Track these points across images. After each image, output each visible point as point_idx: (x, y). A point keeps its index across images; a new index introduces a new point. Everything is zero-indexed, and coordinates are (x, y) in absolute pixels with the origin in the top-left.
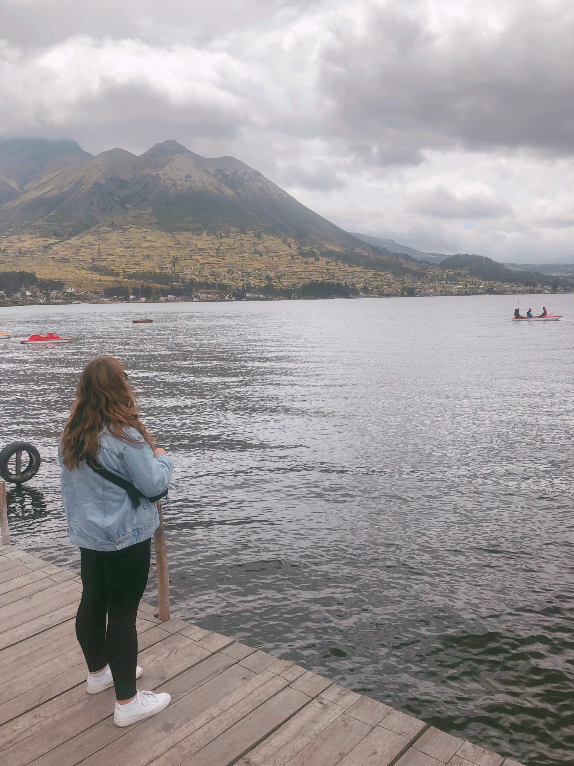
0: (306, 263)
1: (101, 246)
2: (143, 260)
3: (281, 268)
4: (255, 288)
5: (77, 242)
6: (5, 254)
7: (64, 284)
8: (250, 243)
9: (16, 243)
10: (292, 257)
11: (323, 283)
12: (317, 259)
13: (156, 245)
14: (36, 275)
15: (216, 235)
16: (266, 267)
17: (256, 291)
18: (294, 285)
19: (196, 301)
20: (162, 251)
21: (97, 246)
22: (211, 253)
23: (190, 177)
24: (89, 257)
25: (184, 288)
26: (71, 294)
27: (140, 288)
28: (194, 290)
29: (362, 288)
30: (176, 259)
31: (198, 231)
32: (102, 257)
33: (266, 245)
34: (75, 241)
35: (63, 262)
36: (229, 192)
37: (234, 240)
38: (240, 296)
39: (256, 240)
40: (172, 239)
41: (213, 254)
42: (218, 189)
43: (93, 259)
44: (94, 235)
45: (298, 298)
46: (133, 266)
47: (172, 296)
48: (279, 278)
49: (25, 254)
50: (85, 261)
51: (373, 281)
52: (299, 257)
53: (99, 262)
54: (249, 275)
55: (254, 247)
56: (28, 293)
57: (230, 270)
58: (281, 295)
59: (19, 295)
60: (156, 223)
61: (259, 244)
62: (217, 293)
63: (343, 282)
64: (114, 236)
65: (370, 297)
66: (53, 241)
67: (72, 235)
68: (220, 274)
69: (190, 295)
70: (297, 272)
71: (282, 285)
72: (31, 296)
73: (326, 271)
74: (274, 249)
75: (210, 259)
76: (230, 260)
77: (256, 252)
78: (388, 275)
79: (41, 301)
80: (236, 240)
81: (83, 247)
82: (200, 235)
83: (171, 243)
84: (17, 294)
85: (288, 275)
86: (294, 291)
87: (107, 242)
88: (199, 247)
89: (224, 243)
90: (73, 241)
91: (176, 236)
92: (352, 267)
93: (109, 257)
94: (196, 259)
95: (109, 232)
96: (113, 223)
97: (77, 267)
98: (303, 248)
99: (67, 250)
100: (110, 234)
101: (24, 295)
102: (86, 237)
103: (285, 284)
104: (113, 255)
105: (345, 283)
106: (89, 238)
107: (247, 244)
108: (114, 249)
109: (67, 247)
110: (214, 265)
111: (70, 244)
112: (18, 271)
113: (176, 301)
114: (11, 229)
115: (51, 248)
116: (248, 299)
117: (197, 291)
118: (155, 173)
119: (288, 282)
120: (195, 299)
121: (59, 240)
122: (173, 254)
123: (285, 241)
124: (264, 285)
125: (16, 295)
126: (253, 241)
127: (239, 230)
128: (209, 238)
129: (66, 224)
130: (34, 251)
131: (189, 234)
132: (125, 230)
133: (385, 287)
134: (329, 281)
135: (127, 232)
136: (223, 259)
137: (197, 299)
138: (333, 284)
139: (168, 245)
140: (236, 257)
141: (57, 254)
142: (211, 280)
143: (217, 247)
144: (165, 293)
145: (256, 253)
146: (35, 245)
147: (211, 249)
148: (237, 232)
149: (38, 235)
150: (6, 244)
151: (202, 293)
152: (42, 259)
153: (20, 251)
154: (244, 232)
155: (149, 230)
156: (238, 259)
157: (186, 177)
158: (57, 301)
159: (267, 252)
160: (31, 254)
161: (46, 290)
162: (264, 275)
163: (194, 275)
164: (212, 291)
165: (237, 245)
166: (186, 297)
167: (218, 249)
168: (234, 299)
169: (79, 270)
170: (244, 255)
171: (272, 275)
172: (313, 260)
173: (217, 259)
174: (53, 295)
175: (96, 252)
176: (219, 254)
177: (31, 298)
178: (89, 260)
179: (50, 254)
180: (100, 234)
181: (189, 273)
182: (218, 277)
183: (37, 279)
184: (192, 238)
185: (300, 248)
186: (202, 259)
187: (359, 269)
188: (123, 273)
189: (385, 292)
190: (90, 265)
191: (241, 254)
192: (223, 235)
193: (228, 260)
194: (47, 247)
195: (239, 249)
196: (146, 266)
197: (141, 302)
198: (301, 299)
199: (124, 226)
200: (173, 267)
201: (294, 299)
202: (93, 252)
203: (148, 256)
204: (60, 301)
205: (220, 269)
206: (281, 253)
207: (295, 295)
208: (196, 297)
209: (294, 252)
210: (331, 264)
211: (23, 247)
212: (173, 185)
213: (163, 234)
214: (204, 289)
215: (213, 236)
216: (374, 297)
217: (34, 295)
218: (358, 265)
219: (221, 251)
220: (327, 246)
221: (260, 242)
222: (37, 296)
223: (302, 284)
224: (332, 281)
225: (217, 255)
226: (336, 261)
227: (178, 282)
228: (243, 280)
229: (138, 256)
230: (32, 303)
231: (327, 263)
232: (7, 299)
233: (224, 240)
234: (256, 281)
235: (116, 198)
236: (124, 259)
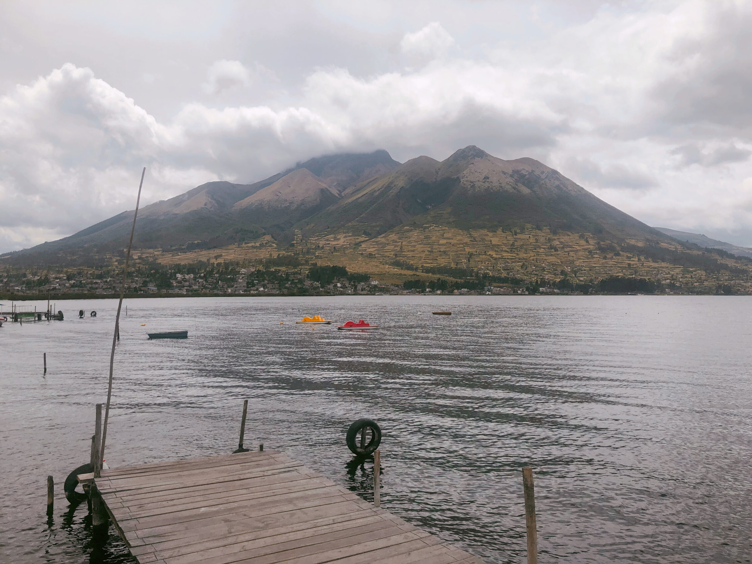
0: (605, 258)
1: (403, 243)
2: (441, 255)
3: (577, 263)
4: (549, 282)
5: (383, 240)
6: (323, 250)
7: (369, 277)
8: (546, 239)
9: (332, 241)
10: (590, 252)
11: (623, 279)
12: (618, 254)
13: (453, 241)
14: (347, 269)
15: (511, 232)
16: (562, 262)
17: (550, 286)
18: (591, 281)
19: (489, 295)
20: (458, 248)
21: (400, 243)
22: (505, 249)
23: (488, 178)
24: (393, 253)
25: (477, 282)
26: (375, 286)
27: (436, 281)
28: (487, 284)
29: (668, 285)
30: (471, 255)
31: (493, 229)
32: (403, 253)
33: (562, 240)
34: (381, 239)
35: (370, 257)
36: (525, 191)
37: (529, 236)
38: (533, 290)
39: (551, 236)
40: (468, 236)
41: (507, 250)
42: (514, 188)
43: (396, 255)
44: (398, 233)
45: (596, 293)
46: (431, 261)
47: (466, 290)
48: (575, 272)
49: (338, 251)
50: (389, 257)
51: (682, 278)
52: (598, 252)
53: (401, 258)
54: (543, 270)
55: (549, 242)
56: (339, 285)
57: (524, 264)
58: (577, 290)
59: (331, 286)
60: (453, 222)
61: (555, 240)
62: (510, 287)
63: (647, 278)
64: (415, 234)
65: (679, 294)
66: (362, 239)
67: (379, 233)
68: (513, 269)
69: (483, 289)
70: (595, 267)
71: (579, 280)
72: (341, 287)
73: (627, 266)
74: (570, 244)
75: (503, 254)
76: (525, 255)
77: (551, 247)
78: (699, 271)
79: (350, 292)
80: (531, 236)
81: (388, 244)
82: (495, 232)
83: (467, 240)
84: (329, 285)
85: (585, 270)
86: (591, 286)
87: (409, 240)
88: (493, 243)
89: (520, 239)
90: (379, 239)
91: (473, 233)
92: (658, 262)
93: (410, 253)
94: (490, 255)
95: (411, 231)
96: (415, 223)
97: (381, 262)
98: (602, 243)
99: (374, 247)
100: (411, 233)
101: (336, 286)
102: (391, 236)
103: (582, 279)
104: (413, 251)
105: (648, 279)
106: (393, 237)
107: (542, 240)
108: (414, 246)
109: (374, 245)
110: (508, 260)
111: (376, 242)
112: (332, 266)
113: (469, 295)
114: (329, 229)
115: (361, 246)
116: (542, 293)
117: (490, 285)
118: (455, 177)
119: (585, 277)
120: (488, 293)
121: (368, 239)
122: (468, 250)
123: (582, 237)
124: (559, 280)
125: (329, 287)
126: (549, 236)
127: (534, 226)
128: (504, 235)
129: (374, 224)
130: (347, 248)
131: (485, 231)
132: (426, 228)
133: (695, 284)
134: (631, 277)
135: (427, 230)
136: (518, 254)
137: (490, 293)
138: (635, 280)
139: (464, 242)
140: (531, 252)
141: (365, 250)
142: (504, 275)
143: (511, 242)
144: (458, 286)
145: (552, 249)
146: (348, 242)
147: (505, 245)
148: (533, 228)
149: (351, 234)
150: (324, 242)
151: (495, 287)
152: (353, 255)
153: (335, 248)
154: (539, 228)
155: (447, 228)
156: (532, 254)
157: (484, 178)
158: (362, 293)
159: (563, 248)
160: (344, 251)
161: (354, 282)
162: (559, 269)
163: (488, 269)
164: (504, 285)
165: (532, 240)
166: (479, 291)
167: (513, 245)
168: (527, 293)
169: (383, 265)
170: (539, 250)
171: (568, 269)
172: (612, 254)
173: (512, 255)
174: (359, 287)
175: (398, 249)
176: (513, 250)
177: (341, 289)
178: (392, 256)
179: (360, 251)
180: (403, 233)
181: (483, 267)
182: (512, 272)
183: (347, 272)
184: (488, 235)
185: (599, 243)
186: (496, 254)
187: (664, 264)
188: (421, 267)
189: (696, 290)
190: (392, 261)
191: (536, 249)
192: (518, 231)
193: (522, 255)
194: (358, 244)
195: (533, 245)
196: (442, 262)
197: (437, 295)
198: (599, 294)
199: (424, 225)
200: (467, 261)
201: (591, 294)
202: (396, 248)
203: (445, 252)
204: (365, 292)
205: (513, 264)
206: (578, 248)
207: (592, 290)
208: (489, 291)
209: (591, 247)
210: (632, 259)
211: (338, 244)
212: (471, 187)
213: (460, 231)
214: (497, 283)
215: (509, 233)
216: (683, 294)
217: (344, 287)
218: (663, 260)
219: (516, 247)
220: (628, 241)
221: (556, 238)
222: (346, 287)
223: (600, 279)
224: (633, 276)
225: (511, 251)
226: (638, 255)
227: (472, 276)
228: (537, 275)
229: (435, 252)
230: (342, 294)
231: (629, 258)
232: (321, 289)
233: (519, 236)
234: (550, 275)
235: (418, 200)
236: (423, 255)
